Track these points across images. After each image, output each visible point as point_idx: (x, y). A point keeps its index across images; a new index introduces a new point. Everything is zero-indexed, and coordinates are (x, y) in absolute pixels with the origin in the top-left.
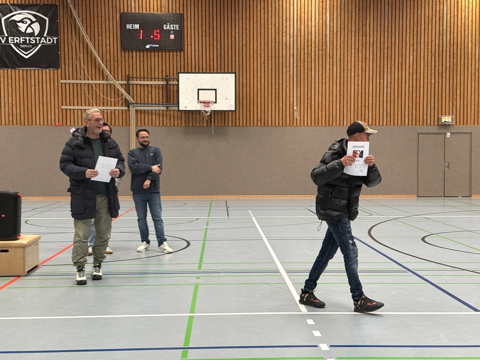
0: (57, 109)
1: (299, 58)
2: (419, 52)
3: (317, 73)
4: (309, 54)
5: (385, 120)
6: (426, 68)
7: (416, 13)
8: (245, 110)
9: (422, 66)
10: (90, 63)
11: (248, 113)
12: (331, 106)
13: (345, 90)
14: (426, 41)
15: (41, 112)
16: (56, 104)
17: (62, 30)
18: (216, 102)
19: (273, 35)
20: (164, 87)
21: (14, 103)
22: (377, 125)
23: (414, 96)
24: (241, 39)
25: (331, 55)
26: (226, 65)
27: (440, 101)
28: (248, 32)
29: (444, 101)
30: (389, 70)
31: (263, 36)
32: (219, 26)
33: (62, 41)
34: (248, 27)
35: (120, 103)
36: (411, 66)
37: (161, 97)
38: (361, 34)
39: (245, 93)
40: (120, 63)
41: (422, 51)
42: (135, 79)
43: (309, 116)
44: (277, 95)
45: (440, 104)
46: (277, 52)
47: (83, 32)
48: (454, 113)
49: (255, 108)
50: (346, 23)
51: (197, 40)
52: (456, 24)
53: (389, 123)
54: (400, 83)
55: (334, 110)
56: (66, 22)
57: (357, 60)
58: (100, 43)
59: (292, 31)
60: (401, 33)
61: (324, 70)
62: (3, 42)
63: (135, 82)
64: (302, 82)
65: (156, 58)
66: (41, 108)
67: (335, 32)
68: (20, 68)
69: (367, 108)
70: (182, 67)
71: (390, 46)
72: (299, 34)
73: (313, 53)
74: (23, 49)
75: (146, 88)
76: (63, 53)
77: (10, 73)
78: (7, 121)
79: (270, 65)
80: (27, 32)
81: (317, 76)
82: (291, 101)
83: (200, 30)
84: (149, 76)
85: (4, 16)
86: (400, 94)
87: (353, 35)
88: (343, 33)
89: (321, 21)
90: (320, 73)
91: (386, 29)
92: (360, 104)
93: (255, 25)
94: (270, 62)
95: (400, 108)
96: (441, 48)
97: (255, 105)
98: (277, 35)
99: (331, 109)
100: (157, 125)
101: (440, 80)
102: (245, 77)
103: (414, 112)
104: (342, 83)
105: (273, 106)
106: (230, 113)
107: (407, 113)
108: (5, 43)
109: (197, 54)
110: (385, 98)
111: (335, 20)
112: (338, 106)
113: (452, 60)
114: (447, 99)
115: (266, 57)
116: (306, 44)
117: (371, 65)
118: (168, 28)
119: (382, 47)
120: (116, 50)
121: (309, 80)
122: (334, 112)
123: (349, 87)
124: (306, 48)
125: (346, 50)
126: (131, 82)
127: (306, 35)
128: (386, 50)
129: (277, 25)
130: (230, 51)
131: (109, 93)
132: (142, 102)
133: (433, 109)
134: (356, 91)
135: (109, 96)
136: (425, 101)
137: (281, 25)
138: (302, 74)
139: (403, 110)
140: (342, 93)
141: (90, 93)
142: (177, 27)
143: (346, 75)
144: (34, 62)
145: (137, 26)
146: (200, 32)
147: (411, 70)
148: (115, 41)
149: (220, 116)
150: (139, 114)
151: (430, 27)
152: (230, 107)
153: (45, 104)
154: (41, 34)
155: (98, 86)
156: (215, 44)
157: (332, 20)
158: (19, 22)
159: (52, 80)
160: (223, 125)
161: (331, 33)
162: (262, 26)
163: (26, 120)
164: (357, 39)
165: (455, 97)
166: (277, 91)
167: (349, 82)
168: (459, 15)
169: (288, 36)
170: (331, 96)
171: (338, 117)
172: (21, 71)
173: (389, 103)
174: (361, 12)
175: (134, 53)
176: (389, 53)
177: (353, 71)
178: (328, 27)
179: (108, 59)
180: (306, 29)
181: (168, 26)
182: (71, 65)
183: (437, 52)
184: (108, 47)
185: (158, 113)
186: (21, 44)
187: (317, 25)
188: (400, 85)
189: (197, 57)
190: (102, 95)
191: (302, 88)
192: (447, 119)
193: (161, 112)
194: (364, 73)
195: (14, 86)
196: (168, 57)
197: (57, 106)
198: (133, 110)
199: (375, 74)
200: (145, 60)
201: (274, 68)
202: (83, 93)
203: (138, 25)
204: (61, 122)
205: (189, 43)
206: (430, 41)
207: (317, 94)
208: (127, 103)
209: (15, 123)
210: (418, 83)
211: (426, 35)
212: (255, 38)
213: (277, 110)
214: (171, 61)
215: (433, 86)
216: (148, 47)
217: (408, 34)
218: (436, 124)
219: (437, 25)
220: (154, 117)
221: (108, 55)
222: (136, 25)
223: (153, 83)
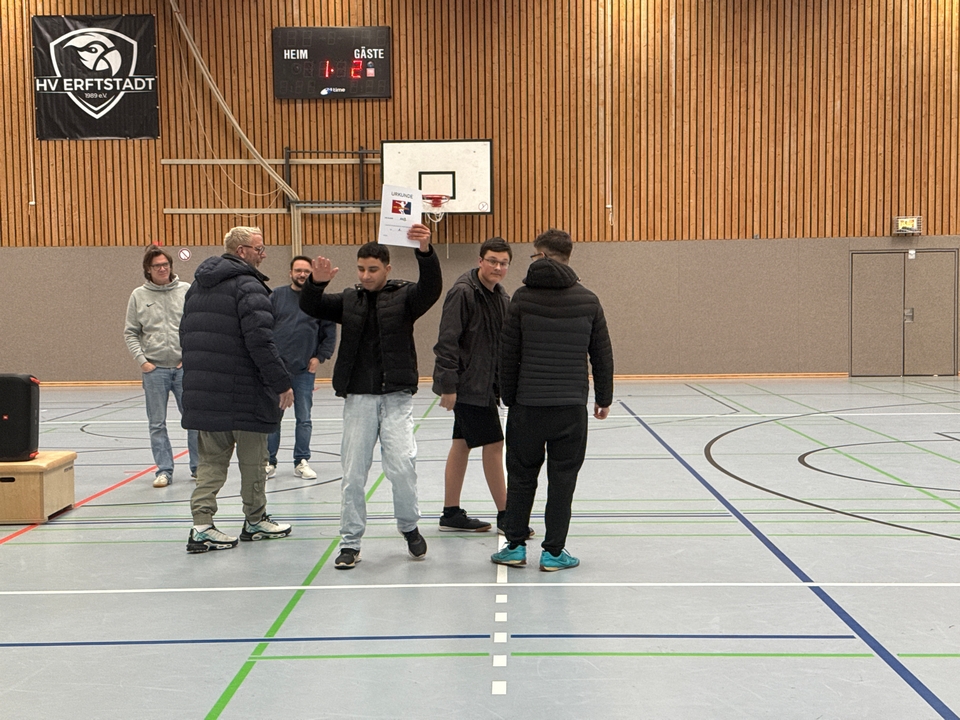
0: (154, 215)
1: (615, 108)
2: (852, 91)
3: (651, 138)
4: (635, 101)
5: (785, 226)
6: (867, 125)
7: (846, 16)
8: (511, 211)
9: (859, 120)
10: (215, 125)
11: (518, 216)
12: (679, 200)
13: (707, 170)
14: (867, 69)
15: (126, 220)
16: (154, 204)
17: (163, 65)
18: (454, 197)
19: (566, 64)
20: (356, 169)
21: (75, 203)
22: (771, 236)
23: (844, 178)
24: (502, 74)
25: (679, 102)
26: (475, 125)
27: (895, 188)
28: (516, 59)
29: (902, 188)
30: (794, 129)
31: (545, 66)
32: (460, 49)
33: (163, 84)
34: (516, 50)
35: (273, 201)
36: (837, 120)
37: (350, 188)
38: (737, 59)
39: (510, 179)
40: (271, 124)
41: (859, 91)
42: (300, 155)
43: (636, 221)
44: (573, 181)
45: (895, 194)
46: (573, 97)
47: (203, 68)
48: (924, 211)
49: (531, 207)
50: (708, 39)
51: (418, 78)
52: (926, 36)
53: (793, 232)
54: (815, 154)
55: (686, 209)
56: (169, 48)
57: (729, 110)
58: (235, 87)
59: (601, 56)
60: (816, 55)
61: (665, 131)
62: (53, 88)
63: (301, 161)
64: (623, 154)
65: (341, 113)
66: (126, 213)
67: (686, 56)
68: (86, 136)
69: (749, 205)
70: (391, 130)
71: (794, 81)
72: (615, 61)
73: (644, 99)
74: (90, 101)
75: (322, 171)
76: (164, 108)
77: (66, 148)
78: (62, 238)
79: (559, 123)
80: (98, 69)
81: (651, 142)
82: (602, 192)
83: (424, 57)
84: (328, 149)
85: (54, 39)
86: (815, 175)
87: (722, 61)
88: (701, 58)
89: (658, 35)
90: (658, 136)
91: (787, 49)
92: (736, 196)
93: (530, 47)
94: (559, 118)
95: (815, 202)
96: (896, 84)
97: (532, 202)
98: (573, 65)
99: (679, 207)
100: (344, 242)
101: (896, 147)
102: (510, 146)
103: (844, 210)
104: (700, 156)
105: (567, 202)
106: (483, 217)
107: (829, 212)
108: (56, 90)
109: (418, 105)
110: (786, 184)
111: (687, 33)
112: (693, 201)
113: (918, 106)
114: (910, 184)
115: (552, 108)
116: (629, 82)
117: (758, 119)
118: (363, 55)
119: (780, 83)
120: (264, 100)
121: (636, 150)
122: (686, 214)
123: (714, 164)
124: (630, 88)
125: (708, 91)
126: (294, 161)
127: (630, 63)
128: (787, 89)
129: (573, 45)
130: (482, 97)
131: (252, 182)
132: (315, 199)
133: (880, 204)
134: (729, 170)
135: (252, 187)
136: (865, 189)
137: (580, 45)
138: (622, 140)
139: (822, 206)
140: (700, 176)
141: (217, 182)
142: (380, 54)
143: (707, 141)
144: (111, 126)
145: (304, 54)
146: (425, 63)
147: (837, 127)
148: (263, 83)
149: (462, 223)
150: (309, 223)
151: (875, 42)
152: (481, 206)
153: (133, 205)
154: (123, 72)
155: (231, 169)
156: (453, 84)
157: (680, 32)
158: (82, 50)
159: (145, 159)
160: (469, 240)
161: (679, 58)
162: (545, 48)
163: (98, 237)
164: (729, 68)
165: (924, 180)
166: (573, 174)
167: (714, 152)
168: (933, 19)
169: (594, 67)
170: (679, 181)
171: (693, 221)
172: (87, 145)
173: (793, 193)
174: (738, 16)
175: (299, 106)
176: (794, 94)
177: (722, 131)
178: (673, 46)
179: (250, 118)
180: (630, 51)
181: (363, 51)
182: (180, 129)
183: (889, 92)
184: (249, 95)
185: (345, 219)
186: (86, 91)
187: (651, 42)
188: (815, 158)
189: (418, 111)
190: (238, 187)
191: (623, 167)
192: (908, 223)
193: (351, 218)
194: (743, 136)
195: (74, 172)
196: (362, 113)
197: (154, 209)
198: (296, 214)
199: (765, 136)
200: (320, 118)
201: (566, 129)
202: (203, 182)
203: (306, 51)
204: (162, 238)
205: (404, 83)
206: (874, 69)
207: (651, 177)
208: (286, 202)
209: (77, 241)
210: (851, 154)
211: (867, 59)
212: (531, 72)
213: (574, 211)
214: (369, 119)
215: (881, 158)
216: (324, 92)
217: (831, 57)
218: (887, 232)
219: (890, 37)
220: (337, 226)
221: (250, 109)
222: (301, 51)
223: (335, 161)
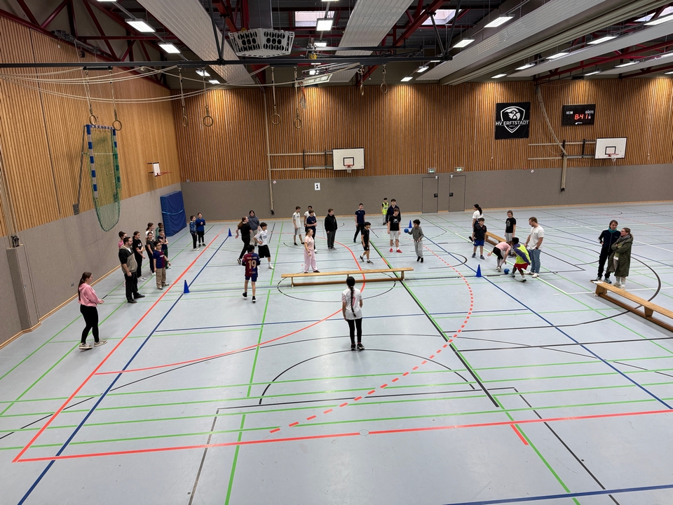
10: (544, 134)
15: (517, 162)
17: (532, 116)
20: (581, 145)
21: (504, 157)
33: (531, 122)
35: (558, 155)
40: (559, 133)
42: (567, 142)
43: (655, 158)
56: (534, 112)
62: (501, 124)
74: (511, 128)
76: (531, 129)
78: (499, 168)
80: (513, 118)
118: (588, 112)
120: (558, 126)
142: (592, 112)
144: (515, 135)
148: (558, 121)
153: (519, 158)
154: (520, 119)
158: (510, 113)
159: (524, 144)
163: (509, 167)
172: (507, 141)
175: (568, 128)
182: (534, 135)
184: (554, 125)
185: (578, 160)
186: (510, 125)
195: (504, 149)
197: (525, 159)
198: (565, 159)
200: (573, 131)
204: (526, 167)
205: (597, 120)
208: (562, 155)
216: (576, 123)
221: (554, 129)
222: (571, 112)
223: (576, 143)
